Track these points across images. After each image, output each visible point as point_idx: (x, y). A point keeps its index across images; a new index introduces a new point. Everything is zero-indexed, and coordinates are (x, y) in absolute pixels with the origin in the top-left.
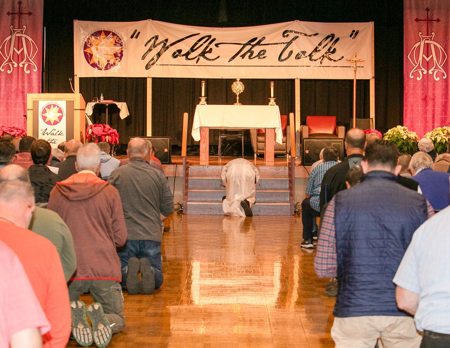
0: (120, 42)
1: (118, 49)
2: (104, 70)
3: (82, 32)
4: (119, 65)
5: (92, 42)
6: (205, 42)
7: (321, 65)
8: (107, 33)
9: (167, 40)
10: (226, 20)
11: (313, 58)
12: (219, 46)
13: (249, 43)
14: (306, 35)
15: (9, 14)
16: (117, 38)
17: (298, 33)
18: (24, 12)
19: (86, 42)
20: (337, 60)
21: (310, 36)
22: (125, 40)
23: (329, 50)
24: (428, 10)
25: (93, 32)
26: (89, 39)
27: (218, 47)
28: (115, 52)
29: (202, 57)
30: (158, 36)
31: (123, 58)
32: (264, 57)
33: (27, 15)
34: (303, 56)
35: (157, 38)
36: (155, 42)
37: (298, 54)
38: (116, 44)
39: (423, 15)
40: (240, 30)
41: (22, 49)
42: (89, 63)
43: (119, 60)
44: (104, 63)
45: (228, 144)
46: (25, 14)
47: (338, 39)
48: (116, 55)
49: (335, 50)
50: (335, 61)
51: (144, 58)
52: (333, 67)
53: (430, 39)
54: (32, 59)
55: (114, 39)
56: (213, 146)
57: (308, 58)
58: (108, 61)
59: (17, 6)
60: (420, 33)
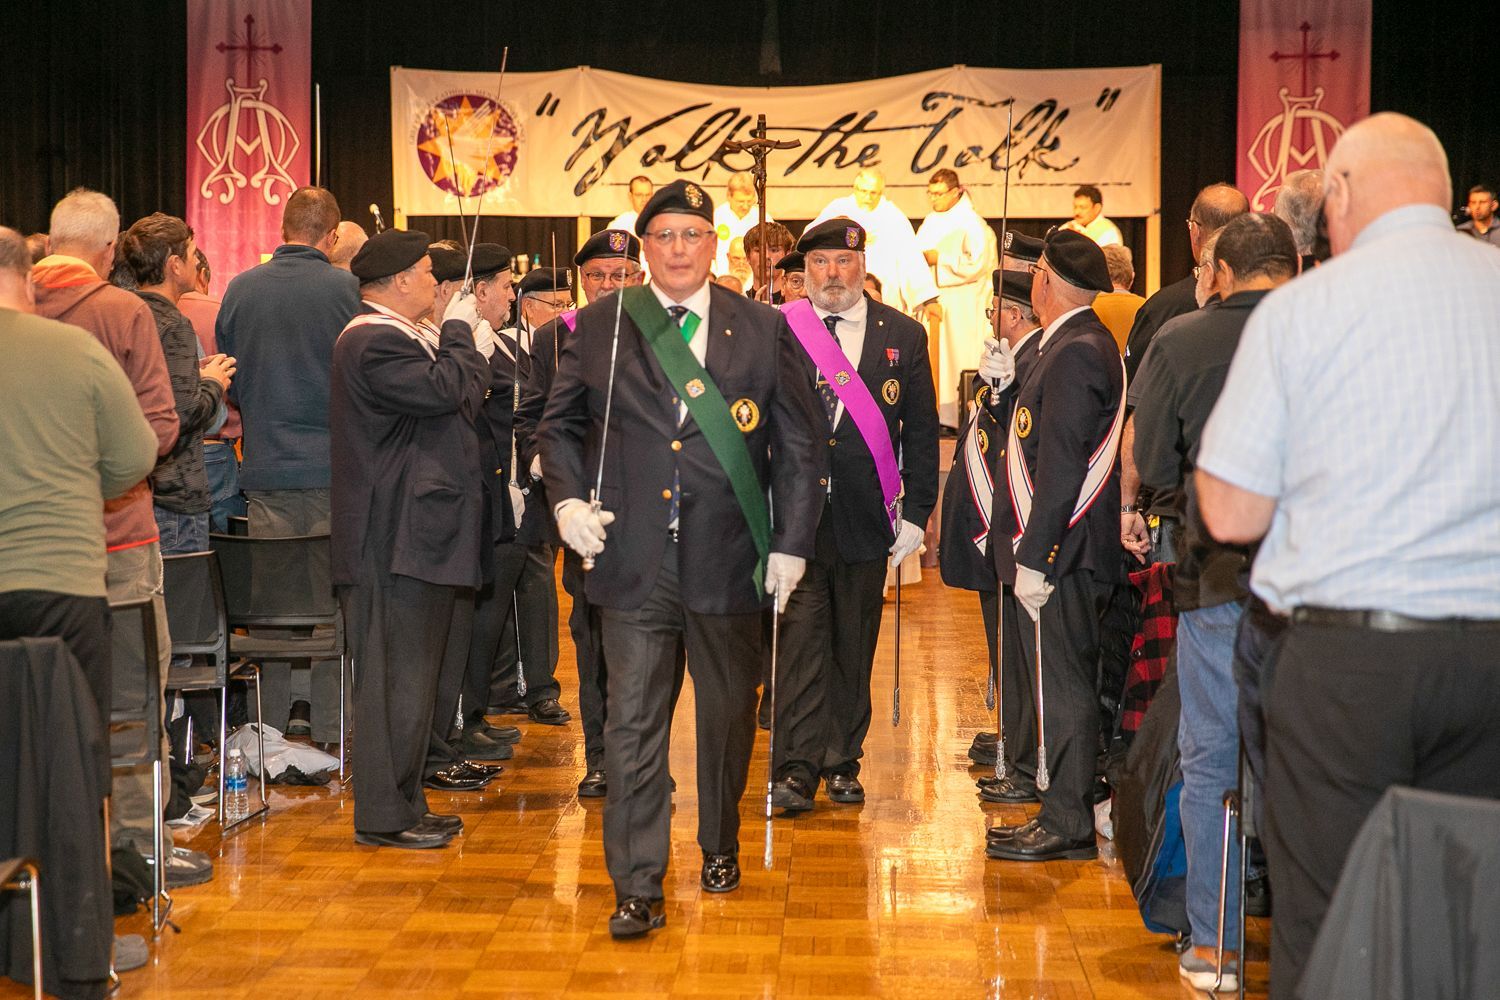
0: (509, 126)
1: (503, 142)
2: (470, 196)
3: (413, 98)
4: (508, 183)
5: (438, 124)
6: (723, 127)
7: (1019, 181)
8: (476, 101)
9: (627, 121)
10: (778, 68)
11: (1002, 162)
13: (834, 128)
14: (981, 103)
15: (221, 48)
16: (501, 116)
17: (962, 98)
18: (261, 45)
19: (422, 126)
20: (1061, 167)
21: (994, 106)
22: (522, 121)
23: (1041, 142)
24: (1305, 27)
25: (440, 99)
26: (430, 116)
28: (496, 152)
29: (717, 165)
30: (605, 109)
31: (517, 167)
32: (875, 164)
33: (269, 54)
34: (974, 158)
35: (602, 114)
36: (597, 125)
37: (962, 155)
38: (499, 129)
39: (1293, 41)
40: (812, 94)
41: (258, 141)
42: (431, 178)
43: (508, 171)
44: (468, 178)
46: (265, 49)
47: (1064, 114)
48: (499, 159)
49: (1056, 141)
50: (1057, 169)
51: (569, 166)
52: (1052, 185)
53: (1309, 106)
54: (285, 166)
55: (494, 118)
57: (988, 162)
58: (480, 174)
59: (242, 28)
60: (1284, 91)
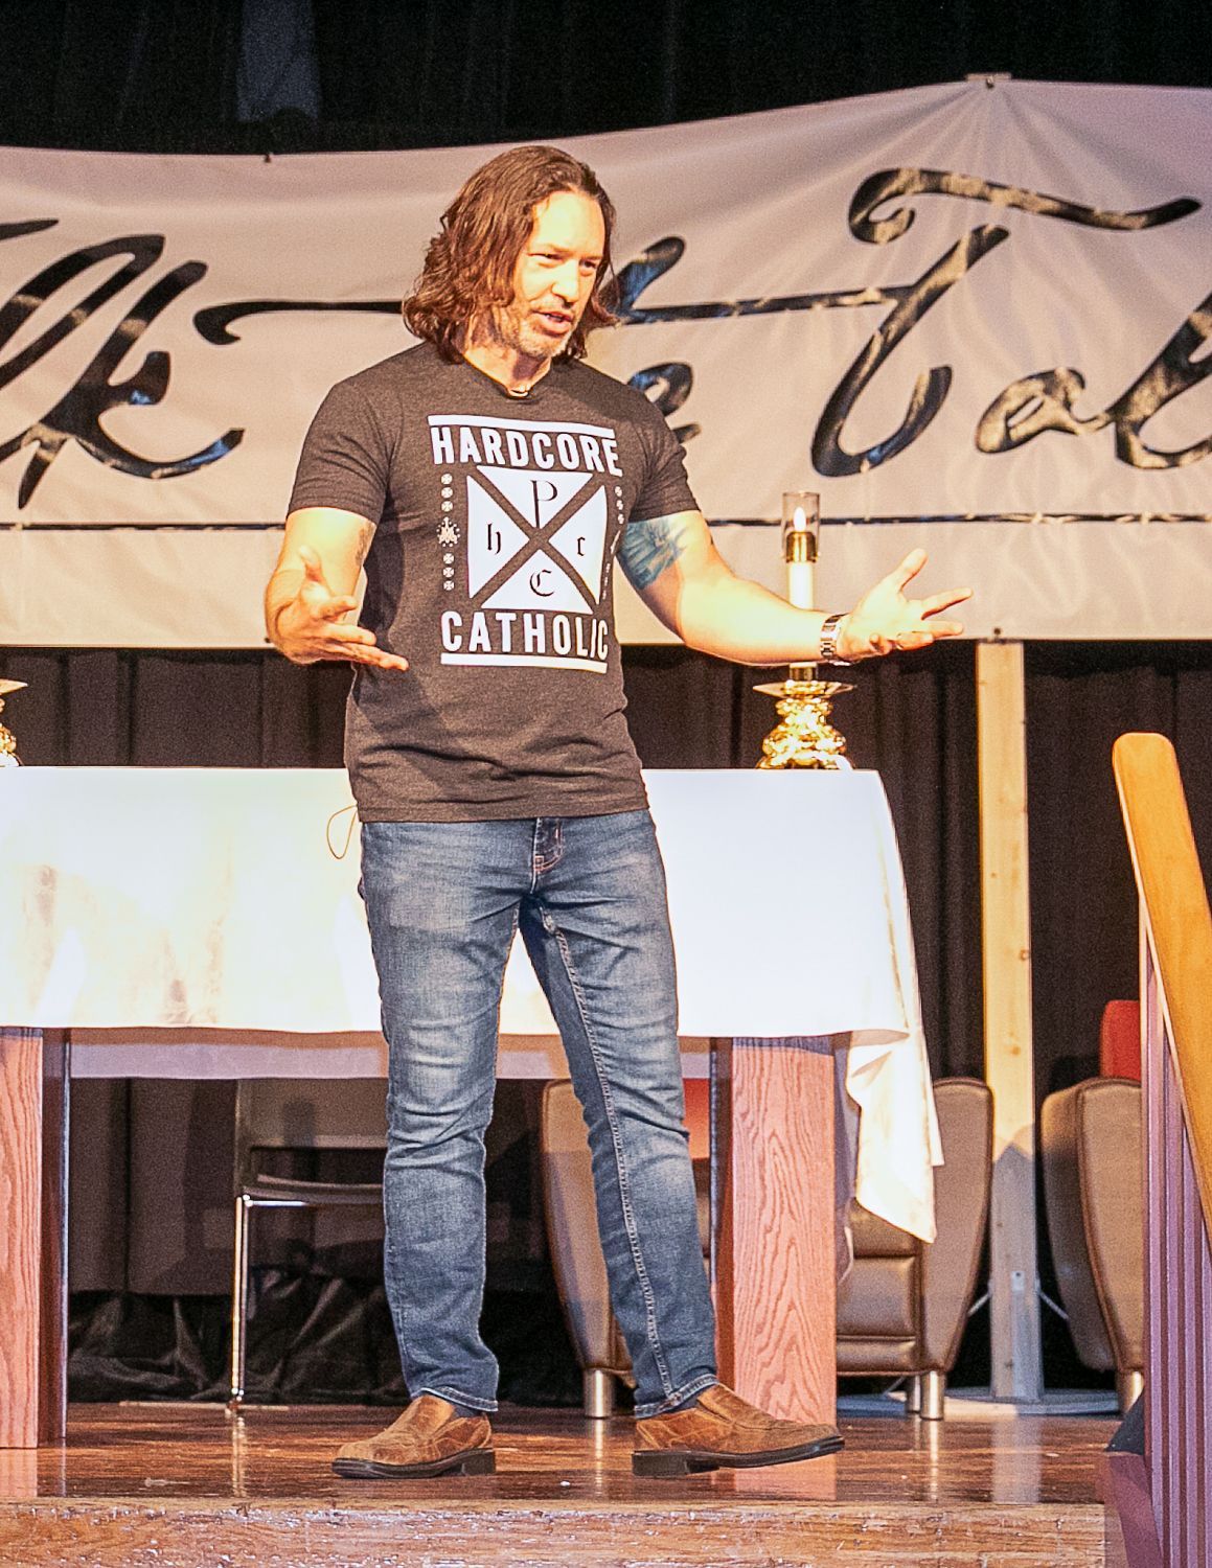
6: (93, 303)
10: (300, 92)
11: (1151, 438)
12: (231, 328)
14: (1074, 214)
21: (1120, 223)
27: (233, 339)
29: (72, 444)
45: (335, 1286)
56: (186, 1301)
